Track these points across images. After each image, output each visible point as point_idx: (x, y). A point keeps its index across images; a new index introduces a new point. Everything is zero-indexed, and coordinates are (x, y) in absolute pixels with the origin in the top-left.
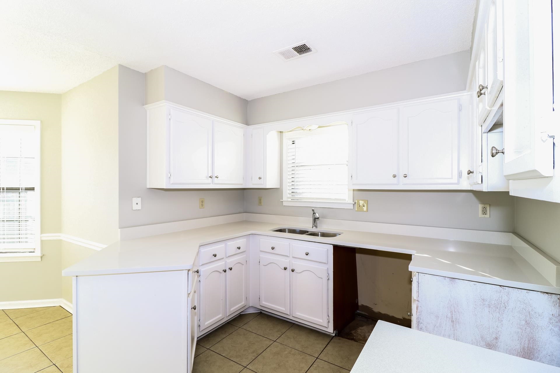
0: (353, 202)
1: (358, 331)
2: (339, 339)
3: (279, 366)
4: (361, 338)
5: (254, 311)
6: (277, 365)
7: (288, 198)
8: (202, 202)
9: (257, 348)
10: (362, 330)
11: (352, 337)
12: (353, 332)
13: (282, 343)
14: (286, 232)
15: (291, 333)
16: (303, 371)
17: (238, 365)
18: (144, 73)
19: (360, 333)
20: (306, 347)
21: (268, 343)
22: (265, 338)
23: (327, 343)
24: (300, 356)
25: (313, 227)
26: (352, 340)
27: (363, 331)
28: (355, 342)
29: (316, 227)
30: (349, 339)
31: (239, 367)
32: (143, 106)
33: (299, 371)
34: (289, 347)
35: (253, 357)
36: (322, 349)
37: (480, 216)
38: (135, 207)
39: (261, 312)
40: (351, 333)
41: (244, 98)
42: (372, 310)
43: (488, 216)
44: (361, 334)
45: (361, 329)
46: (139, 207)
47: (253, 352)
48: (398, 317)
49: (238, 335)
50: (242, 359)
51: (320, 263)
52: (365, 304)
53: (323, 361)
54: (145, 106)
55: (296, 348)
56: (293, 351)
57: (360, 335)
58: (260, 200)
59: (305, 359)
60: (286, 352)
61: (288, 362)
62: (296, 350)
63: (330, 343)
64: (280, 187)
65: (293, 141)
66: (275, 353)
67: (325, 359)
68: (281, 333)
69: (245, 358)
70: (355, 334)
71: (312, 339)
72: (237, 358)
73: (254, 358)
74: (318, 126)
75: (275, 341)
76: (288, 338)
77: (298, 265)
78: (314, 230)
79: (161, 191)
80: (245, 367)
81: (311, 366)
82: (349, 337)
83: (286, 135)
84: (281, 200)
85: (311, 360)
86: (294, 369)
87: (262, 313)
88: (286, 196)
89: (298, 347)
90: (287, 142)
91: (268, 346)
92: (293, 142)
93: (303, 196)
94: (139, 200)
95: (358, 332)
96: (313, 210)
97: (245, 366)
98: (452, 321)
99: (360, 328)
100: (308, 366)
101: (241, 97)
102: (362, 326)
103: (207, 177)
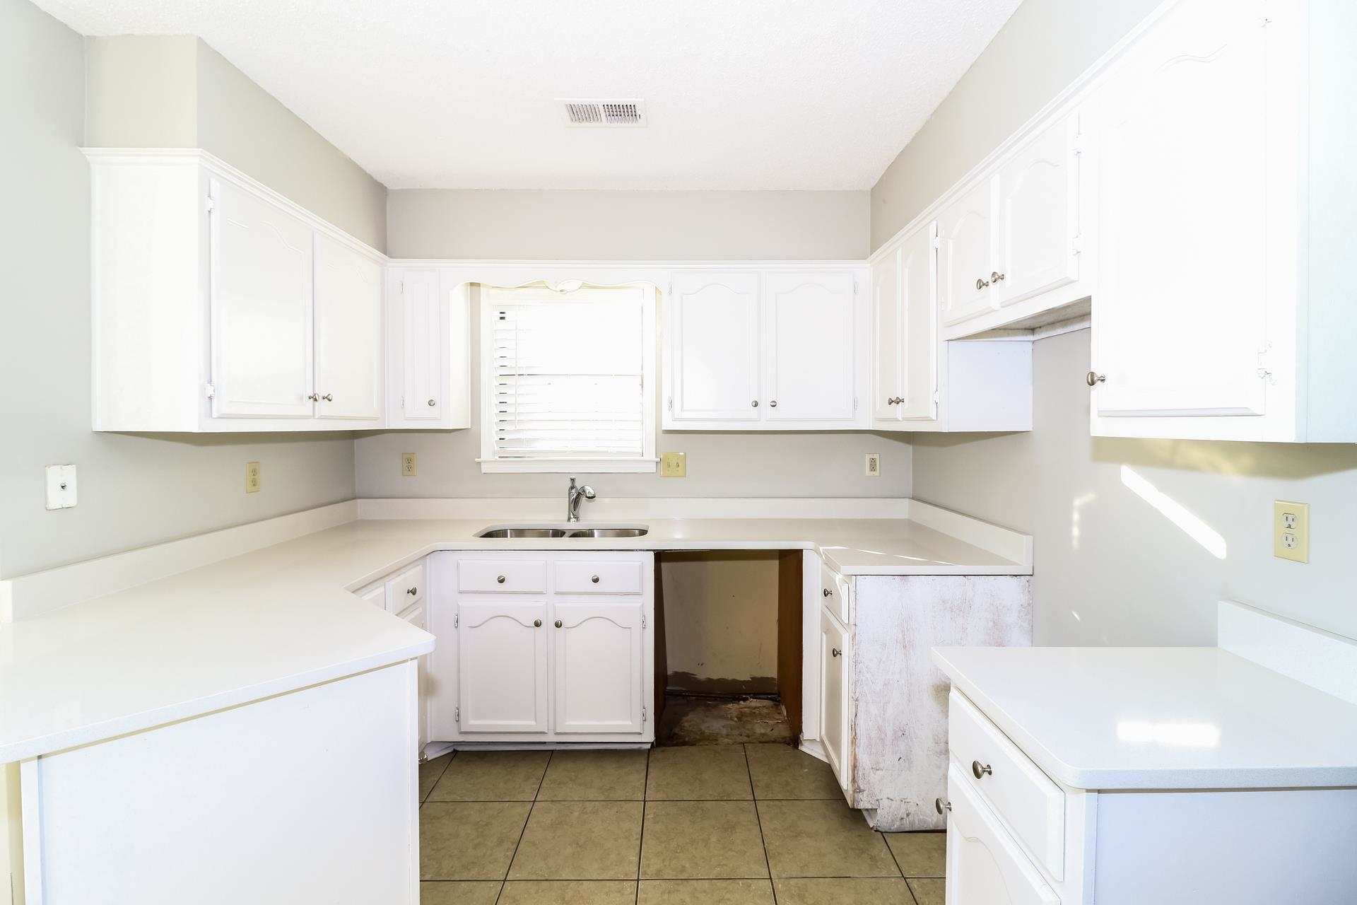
0: (656, 457)
1: (684, 726)
2: (663, 751)
3: (580, 847)
4: (698, 737)
5: (437, 752)
6: (574, 846)
7: (494, 453)
8: (254, 472)
9: (504, 831)
10: (690, 721)
11: (681, 740)
12: (676, 730)
13: (555, 799)
14: (506, 537)
15: (557, 773)
16: (635, 836)
17: (483, 884)
18: (85, 31)
19: (691, 728)
20: (609, 789)
21: (522, 810)
22: (507, 804)
23: (646, 767)
24: (608, 810)
25: (569, 519)
26: (684, 745)
27: (692, 723)
28: (693, 747)
29: (577, 518)
30: (677, 745)
31: (490, 887)
32: (80, 149)
33: (626, 838)
34: (573, 803)
35: (508, 853)
36: (644, 781)
37: (867, 474)
38: (57, 499)
39: (454, 750)
40: (675, 734)
41: (379, 180)
42: (696, 678)
43: (877, 473)
44: (694, 730)
45: (687, 721)
46: (70, 498)
47: (500, 843)
48: (742, 680)
49: (432, 819)
50: (484, 868)
51: (626, 594)
52: (680, 670)
53: (659, 802)
54: (84, 150)
55: (590, 798)
56: (589, 806)
57: (692, 731)
58: (409, 461)
59: (624, 812)
60: (576, 814)
61: (593, 832)
62: (593, 803)
63: (649, 764)
64: (471, 426)
65: (501, 313)
66: (552, 825)
67: (661, 796)
68: (537, 779)
69: (490, 862)
70: (683, 733)
71: (611, 770)
72: (469, 870)
73: (510, 854)
74: (580, 283)
75: (534, 801)
76: (558, 784)
77: (568, 609)
78: (574, 525)
79: (144, 439)
80: (505, 880)
81: (643, 820)
82: (675, 742)
83: (485, 294)
84: (476, 460)
85: (636, 809)
86: (616, 840)
87: (458, 751)
88: (488, 449)
89: (592, 794)
90: (488, 316)
91: (526, 816)
92: (502, 315)
93: (539, 446)
94: (69, 474)
95: (686, 729)
96: (572, 479)
97: (503, 878)
98: (905, 647)
99: (685, 718)
100: (638, 823)
101: (374, 177)
102: (686, 714)
103: (301, 398)
